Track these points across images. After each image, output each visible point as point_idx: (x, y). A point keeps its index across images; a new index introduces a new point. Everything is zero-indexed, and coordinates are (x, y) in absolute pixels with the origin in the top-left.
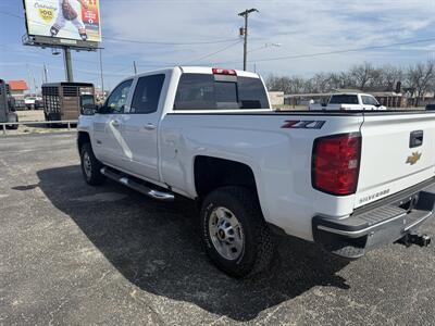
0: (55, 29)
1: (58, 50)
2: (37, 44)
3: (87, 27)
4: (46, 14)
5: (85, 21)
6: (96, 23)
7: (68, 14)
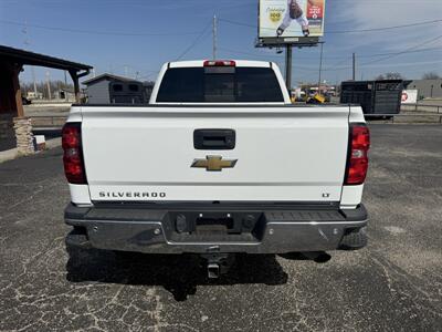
0: (281, 29)
1: (281, 49)
2: (265, 45)
3: (310, 24)
4: (275, 16)
5: (309, 18)
6: (320, 18)
7: (294, 13)
